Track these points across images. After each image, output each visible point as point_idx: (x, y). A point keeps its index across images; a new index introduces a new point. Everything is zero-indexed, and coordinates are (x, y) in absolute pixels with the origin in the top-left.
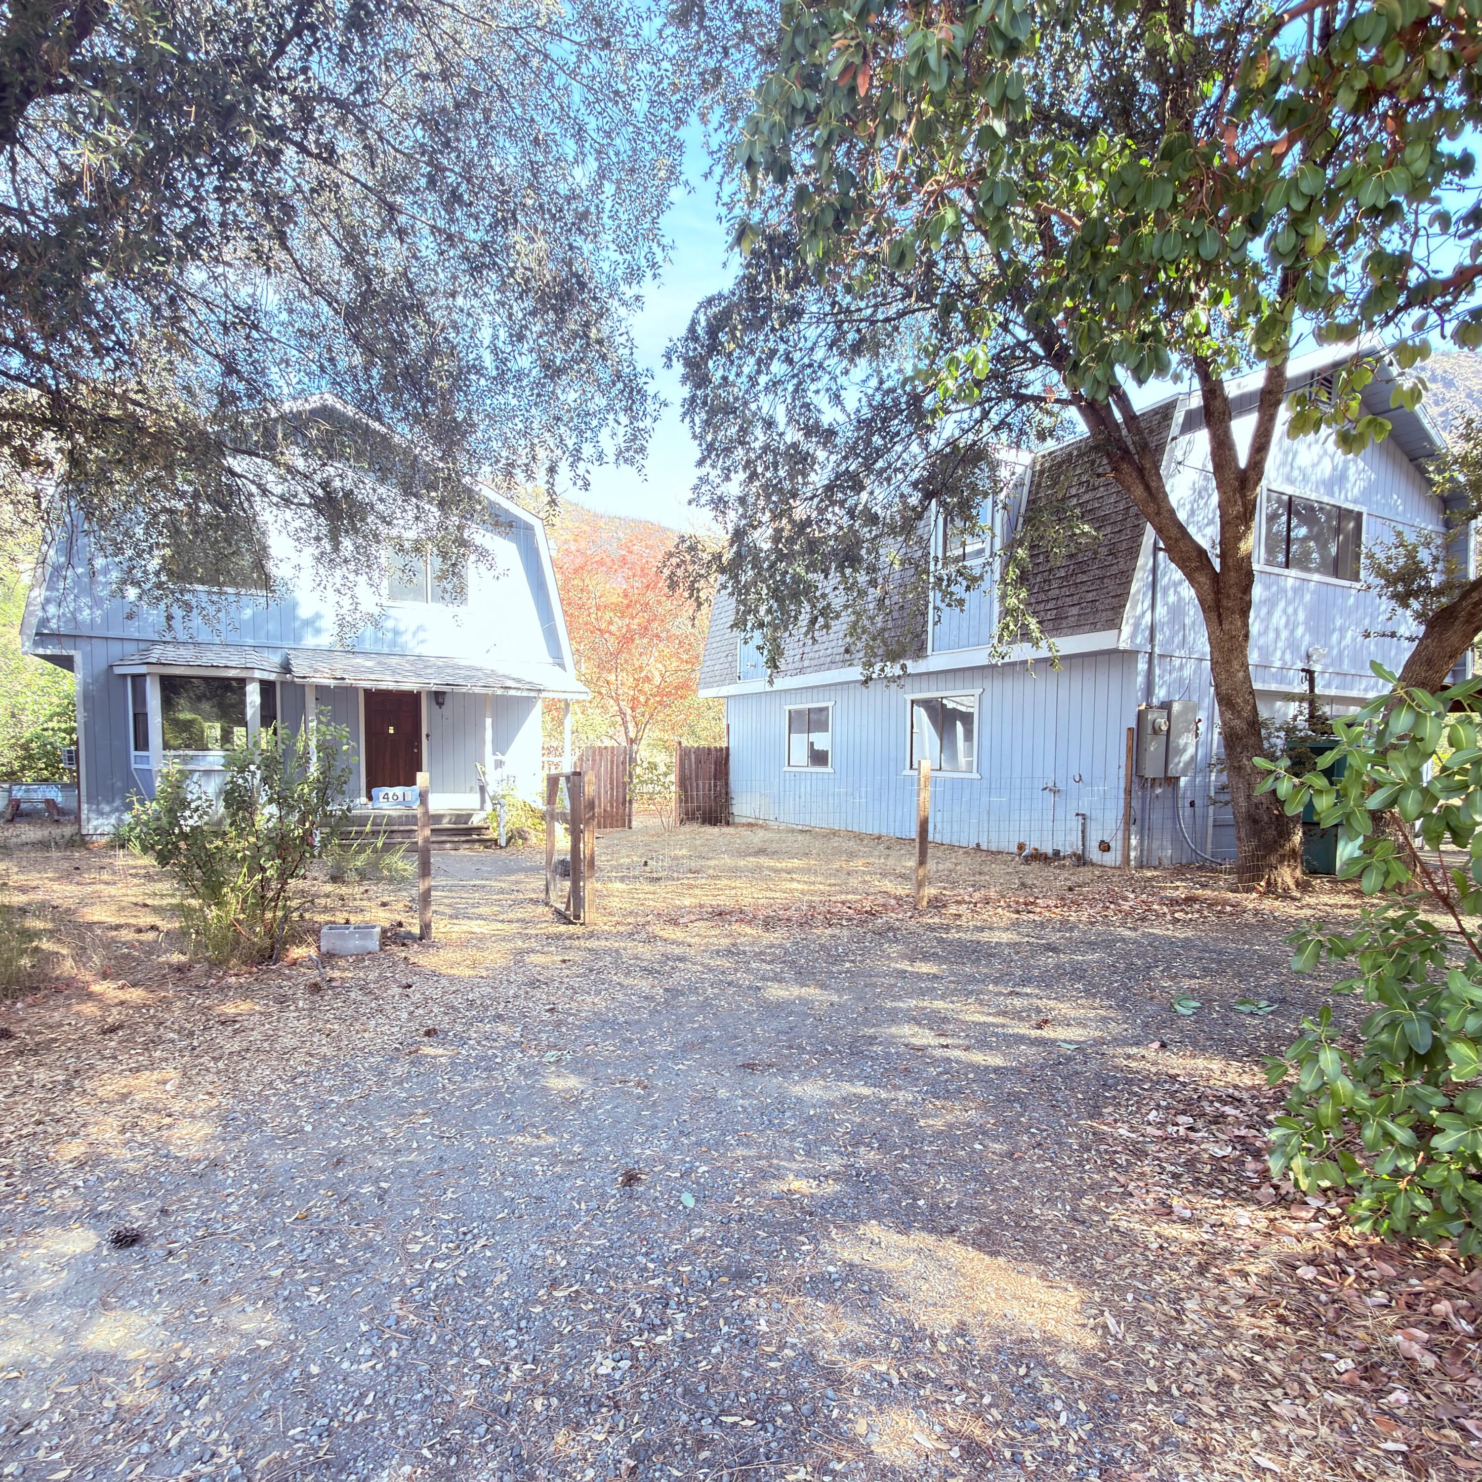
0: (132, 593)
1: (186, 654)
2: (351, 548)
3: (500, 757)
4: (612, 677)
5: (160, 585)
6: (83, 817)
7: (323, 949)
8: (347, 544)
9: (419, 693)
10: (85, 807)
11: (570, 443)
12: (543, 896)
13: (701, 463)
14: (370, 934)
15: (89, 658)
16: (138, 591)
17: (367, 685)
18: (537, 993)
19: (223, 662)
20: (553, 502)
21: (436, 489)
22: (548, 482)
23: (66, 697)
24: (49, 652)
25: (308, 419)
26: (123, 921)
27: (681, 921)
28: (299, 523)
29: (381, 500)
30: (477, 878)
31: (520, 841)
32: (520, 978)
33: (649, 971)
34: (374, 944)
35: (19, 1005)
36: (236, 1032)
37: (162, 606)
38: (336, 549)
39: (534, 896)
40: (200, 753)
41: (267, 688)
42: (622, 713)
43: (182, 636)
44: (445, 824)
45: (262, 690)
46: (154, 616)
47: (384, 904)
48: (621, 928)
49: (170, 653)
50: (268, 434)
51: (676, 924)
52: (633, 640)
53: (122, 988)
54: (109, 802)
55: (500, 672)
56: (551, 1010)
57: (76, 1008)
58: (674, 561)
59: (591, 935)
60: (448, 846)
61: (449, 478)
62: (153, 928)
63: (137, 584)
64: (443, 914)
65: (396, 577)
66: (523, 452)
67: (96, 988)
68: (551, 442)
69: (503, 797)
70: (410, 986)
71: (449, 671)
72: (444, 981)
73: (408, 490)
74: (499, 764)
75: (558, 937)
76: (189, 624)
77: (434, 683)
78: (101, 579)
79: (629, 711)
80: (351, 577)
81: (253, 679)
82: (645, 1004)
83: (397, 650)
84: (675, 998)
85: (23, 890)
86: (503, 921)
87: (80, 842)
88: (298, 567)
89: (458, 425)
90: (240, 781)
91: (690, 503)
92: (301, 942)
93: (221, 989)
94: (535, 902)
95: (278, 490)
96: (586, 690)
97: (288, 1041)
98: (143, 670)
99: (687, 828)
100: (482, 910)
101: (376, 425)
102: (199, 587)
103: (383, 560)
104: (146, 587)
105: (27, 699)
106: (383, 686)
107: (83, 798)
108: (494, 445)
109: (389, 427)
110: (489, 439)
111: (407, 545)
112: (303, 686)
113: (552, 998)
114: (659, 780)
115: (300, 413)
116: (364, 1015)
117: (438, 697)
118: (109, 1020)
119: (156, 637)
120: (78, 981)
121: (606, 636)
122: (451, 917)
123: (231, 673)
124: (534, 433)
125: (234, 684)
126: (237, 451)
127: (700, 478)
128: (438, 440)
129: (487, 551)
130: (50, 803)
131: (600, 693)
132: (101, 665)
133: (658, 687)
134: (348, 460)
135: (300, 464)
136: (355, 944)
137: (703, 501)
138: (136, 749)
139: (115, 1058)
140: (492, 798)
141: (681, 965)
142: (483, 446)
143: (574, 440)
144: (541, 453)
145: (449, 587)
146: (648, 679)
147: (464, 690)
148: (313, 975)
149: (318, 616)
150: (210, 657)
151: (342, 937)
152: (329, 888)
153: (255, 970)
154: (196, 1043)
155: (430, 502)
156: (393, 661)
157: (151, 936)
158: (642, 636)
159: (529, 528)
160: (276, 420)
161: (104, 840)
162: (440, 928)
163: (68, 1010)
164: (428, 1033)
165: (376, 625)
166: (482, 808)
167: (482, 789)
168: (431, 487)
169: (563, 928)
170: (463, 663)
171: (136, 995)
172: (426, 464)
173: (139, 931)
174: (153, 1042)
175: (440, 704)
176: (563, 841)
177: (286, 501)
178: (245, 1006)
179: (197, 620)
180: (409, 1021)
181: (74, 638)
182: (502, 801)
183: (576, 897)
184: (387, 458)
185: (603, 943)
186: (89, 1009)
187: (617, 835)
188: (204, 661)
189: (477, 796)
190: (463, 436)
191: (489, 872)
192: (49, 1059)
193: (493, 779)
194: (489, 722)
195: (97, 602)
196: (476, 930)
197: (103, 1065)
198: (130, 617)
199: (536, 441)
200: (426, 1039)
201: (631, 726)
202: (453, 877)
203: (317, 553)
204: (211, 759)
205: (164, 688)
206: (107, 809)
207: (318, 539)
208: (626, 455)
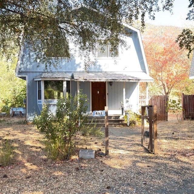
0: (38, 60)
1: (50, 75)
2: (88, 44)
3: (127, 100)
4: (160, 74)
5: (44, 58)
6: (27, 116)
7: (80, 157)
8: (87, 43)
9: (105, 82)
10: (27, 114)
11: (149, 6)
12: (141, 143)
13: (190, 6)
14: (92, 153)
15: (29, 77)
16: (39, 60)
17: (92, 81)
18: (140, 177)
19: (58, 77)
20: (143, 25)
21: (110, 26)
22: (142, 19)
23: (25, 86)
24: (21, 76)
25: (78, 11)
26: (33, 145)
27: (187, 155)
28: (76, 39)
29: (96, 31)
30: (121, 136)
31: (133, 125)
32: (135, 171)
33: (177, 173)
34: (93, 156)
35: (9, 168)
36: (57, 181)
37: (45, 63)
38: (85, 45)
39: (138, 143)
40: (52, 100)
41: (68, 82)
42: (164, 85)
43: (49, 71)
44: (112, 119)
45: (67, 83)
46: (43, 66)
47: (96, 143)
48: (166, 156)
49: (46, 75)
50: (68, 16)
51: (185, 156)
52: (167, 63)
53: (31, 165)
54: (33, 113)
55: (127, 75)
56: (145, 184)
57: (22, 170)
58: (182, 38)
59: (157, 158)
60: (113, 125)
61: (114, 22)
62: (40, 147)
63: (39, 58)
64: (112, 147)
65: (100, 51)
66: (134, 11)
67: (26, 164)
68: (143, 7)
69: (128, 111)
70: (103, 171)
71: (113, 76)
72: (112, 170)
73: (103, 27)
74: (127, 101)
75: (146, 157)
76: (51, 67)
77: (110, 79)
78: (32, 57)
79: (166, 84)
80: (88, 52)
81: (65, 81)
82: (176, 185)
83: (100, 71)
84: (187, 184)
85: (13, 135)
86: (129, 150)
87: (26, 122)
88: (75, 51)
89: (116, 6)
90: (60, 110)
91: (187, 19)
92: (74, 154)
93: (54, 167)
94: (138, 145)
95: (71, 31)
96: (153, 79)
97: (70, 186)
98: (40, 79)
99: (186, 121)
100: (123, 146)
101: (95, 10)
102: (53, 58)
103: (96, 47)
104: (41, 59)
105: (17, 87)
106: (96, 81)
107: (27, 112)
108: (127, 10)
109: (98, 10)
110: (125, 9)
111: (103, 42)
112: (76, 82)
113: (145, 180)
114: (176, 106)
115: (76, 10)
116: (90, 179)
117: (111, 83)
118: (28, 174)
119: (43, 71)
120: (22, 162)
121: (158, 62)
122: (114, 148)
123: (60, 79)
124: (138, 5)
125: (61, 82)
126: (61, 22)
127: (190, 11)
128: (111, 12)
129: (124, 41)
130: (21, 112)
131: (157, 79)
132: (32, 79)
133: (175, 76)
134: (87, 21)
135: (76, 23)
136: (88, 156)
137: (191, 18)
138: (39, 99)
139: (28, 186)
140: (125, 112)
141: (188, 171)
142: (123, 11)
143: (150, 5)
144: (140, 10)
145: (114, 53)
146: (172, 74)
147: (118, 81)
148: (77, 165)
149: (80, 63)
150: (55, 75)
151: (85, 153)
152: (82, 137)
153: (63, 162)
154: (47, 184)
155: (109, 30)
156: (99, 74)
157: (39, 150)
158: (170, 61)
159: (136, 33)
160: (70, 13)
161: (31, 122)
162: (111, 151)
163: (20, 170)
164: (108, 188)
165: (95, 65)
166: (122, 114)
167: (123, 109)
168: (109, 25)
169: (147, 154)
170: (117, 73)
171: (34, 167)
172: (108, 19)
173: (37, 148)
174: (37, 182)
175: (111, 85)
176: (147, 125)
177: (73, 33)
178: (60, 173)
179: (52, 66)
180: (102, 182)
181: (26, 72)
182: (128, 113)
183: (151, 145)
184: (97, 19)
185: (160, 161)
186: (24, 170)
187: (163, 123)
188: (54, 76)
189: (121, 111)
190: (118, 10)
191: (125, 134)
192: (14, 184)
193: (125, 106)
194: (124, 89)
195: (31, 63)
196: (121, 153)
197: (26, 188)
198: (38, 66)
199: (138, 7)
200: (107, 190)
201: (166, 88)
202: (114, 135)
203: (80, 47)
204: (55, 101)
205: (45, 84)
206: (32, 114)
207: (80, 43)
208: (166, 7)
